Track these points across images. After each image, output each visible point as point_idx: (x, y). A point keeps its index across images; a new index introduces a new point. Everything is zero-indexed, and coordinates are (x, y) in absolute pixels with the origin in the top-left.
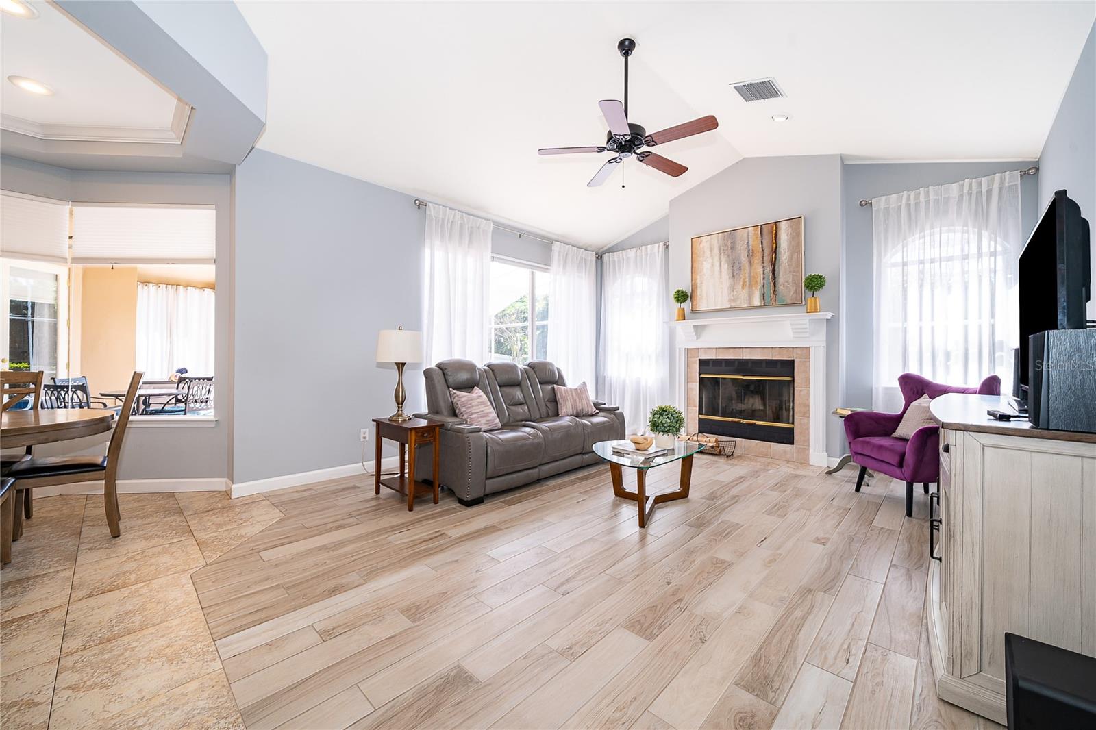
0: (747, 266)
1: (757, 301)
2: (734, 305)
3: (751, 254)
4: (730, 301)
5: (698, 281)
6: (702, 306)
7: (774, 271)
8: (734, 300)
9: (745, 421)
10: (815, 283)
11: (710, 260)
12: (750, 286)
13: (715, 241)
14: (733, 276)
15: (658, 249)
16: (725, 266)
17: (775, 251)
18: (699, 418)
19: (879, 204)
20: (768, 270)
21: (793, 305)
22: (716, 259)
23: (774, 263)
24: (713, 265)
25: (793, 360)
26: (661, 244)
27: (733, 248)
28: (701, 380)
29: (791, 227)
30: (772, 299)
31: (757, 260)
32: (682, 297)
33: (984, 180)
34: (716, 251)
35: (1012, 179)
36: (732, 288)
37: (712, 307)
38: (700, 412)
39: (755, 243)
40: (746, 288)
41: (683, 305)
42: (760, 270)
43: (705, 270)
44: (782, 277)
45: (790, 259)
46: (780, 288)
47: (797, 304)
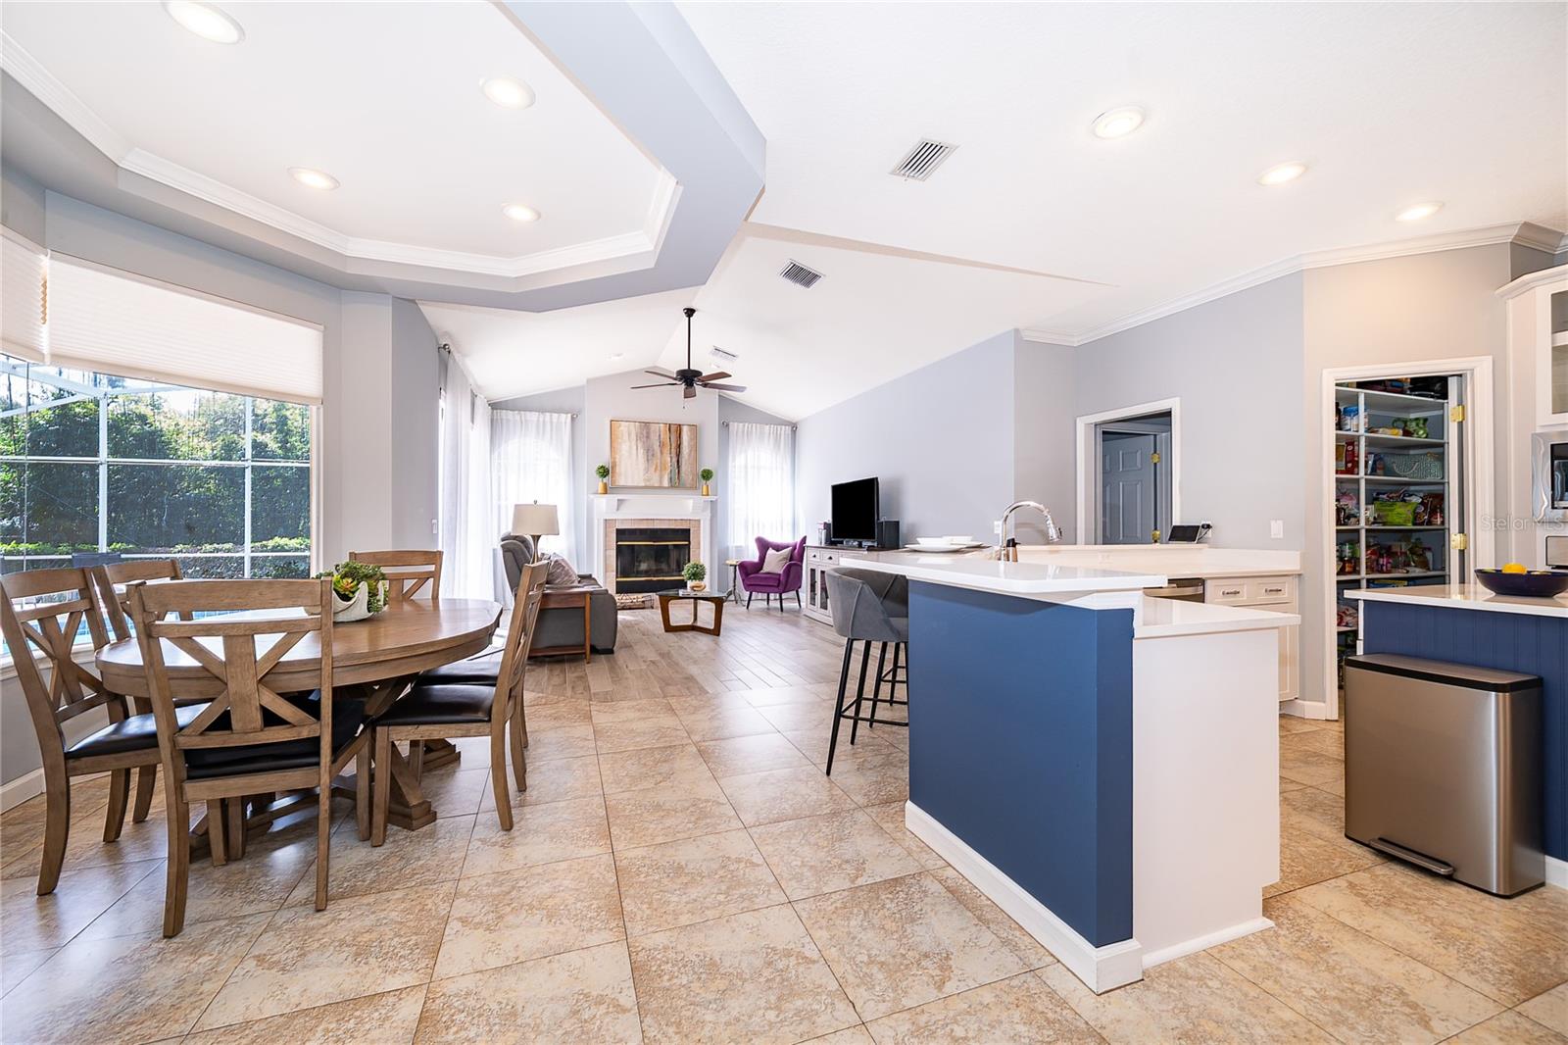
0: (659, 454)
1: (666, 483)
2: (648, 484)
3: (662, 445)
4: (645, 480)
5: (617, 460)
6: (621, 481)
7: (678, 461)
8: (649, 480)
9: (655, 579)
10: (707, 475)
11: (628, 444)
12: (661, 470)
13: (633, 428)
14: (648, 460)
15: (566, 418)
16: (641, 451)
17: (679, 446)
18: (617, 582)
19: (734, 426)
20: (675, 460)
21: (691, 488)
22: (634, 442)
23: (678, 455)
24: (630, 447)
25: (689, 530)
26: (569, 415)
27: (648, 437)
28: (618, 547)
29: (690, 431)
30: (677, 483)
31: (667, 450)
32: (604, 472)
33: (779, 427)
34: (633, 436)
35: (788, 429)
36: (647, 470)
37: (630, 484)
38: (617, 577)
39: (665, 437)
40: (658, 471)
41: (605, 480)
42: (668, 459)
43: (623, 452)
44: (684, 468)
45: (690, 455)
46: (683, 475)
47: (694, 488)
